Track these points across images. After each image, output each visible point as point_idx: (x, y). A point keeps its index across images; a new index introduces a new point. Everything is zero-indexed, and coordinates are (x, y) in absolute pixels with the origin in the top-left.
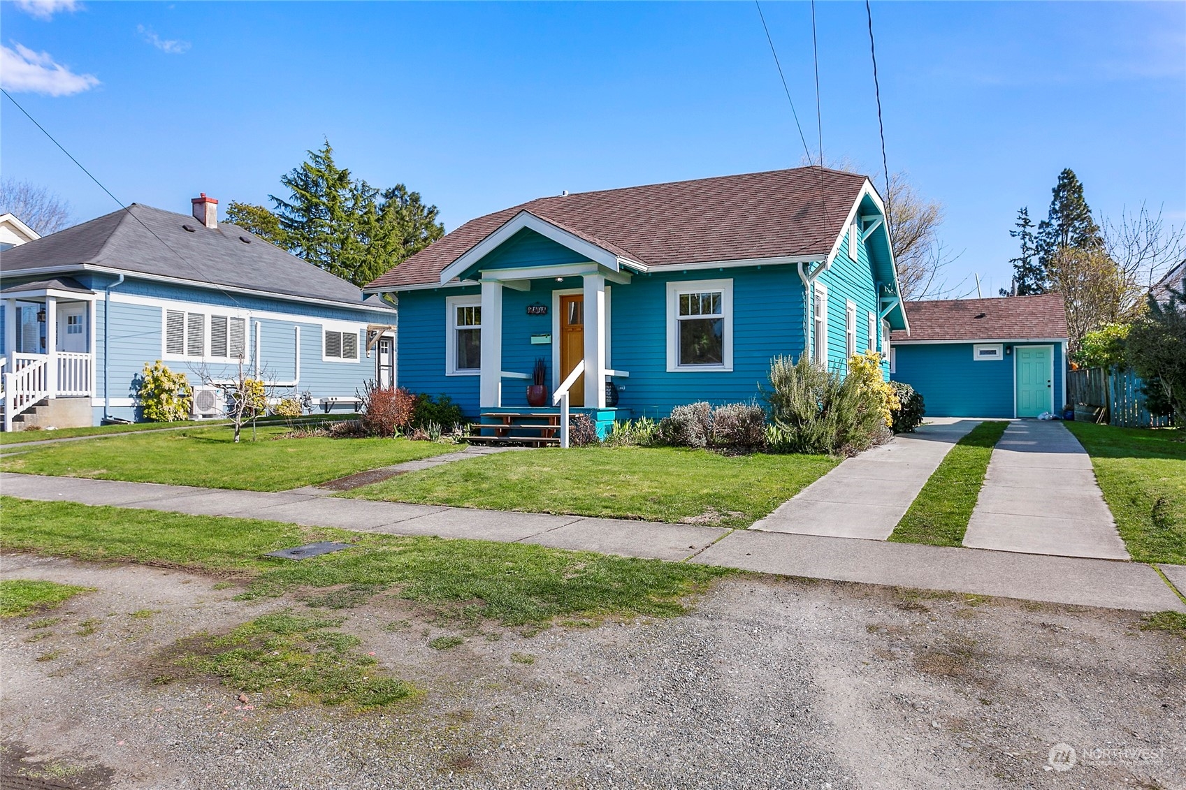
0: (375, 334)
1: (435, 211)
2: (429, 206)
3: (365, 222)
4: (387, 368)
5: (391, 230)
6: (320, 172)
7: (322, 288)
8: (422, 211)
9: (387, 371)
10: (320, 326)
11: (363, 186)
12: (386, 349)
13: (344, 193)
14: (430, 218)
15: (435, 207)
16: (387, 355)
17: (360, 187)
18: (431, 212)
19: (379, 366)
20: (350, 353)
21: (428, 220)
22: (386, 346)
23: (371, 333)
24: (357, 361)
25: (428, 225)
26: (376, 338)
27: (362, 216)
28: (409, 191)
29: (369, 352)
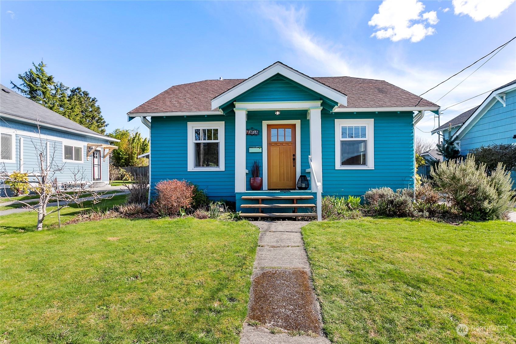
0: (92, 149)
1: (96, 100)
2: (93, 97)
3: (61, 101)
4: (97, 166)
5: (75, 106)
6: (38, 75)
7: (61, 122)
8: (89, 99)
9: (97, 167)
10: (61, 143)
11: (61, 85)
12: (96, 156)
13: (50, 87)
14: (93, 103)
15: (96, 98)
16: (97, 159)
17: (59, 85)
18: (93, 100)
19: (94, 165)
20: (78, 158)
21: (92, 103)
22: (96, 155)
23: (89, 148)
24: (82, 162)
25: (92, 106)
26: (93, 151)
27: (60, 98)
28: (83, 90)
29: (88, 157)
